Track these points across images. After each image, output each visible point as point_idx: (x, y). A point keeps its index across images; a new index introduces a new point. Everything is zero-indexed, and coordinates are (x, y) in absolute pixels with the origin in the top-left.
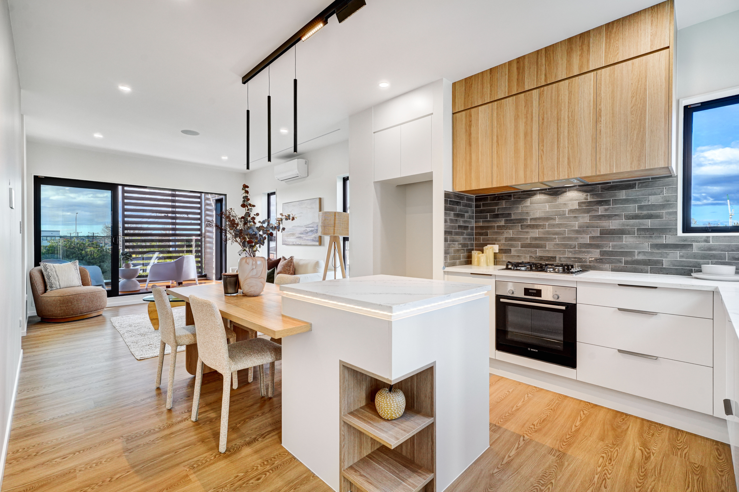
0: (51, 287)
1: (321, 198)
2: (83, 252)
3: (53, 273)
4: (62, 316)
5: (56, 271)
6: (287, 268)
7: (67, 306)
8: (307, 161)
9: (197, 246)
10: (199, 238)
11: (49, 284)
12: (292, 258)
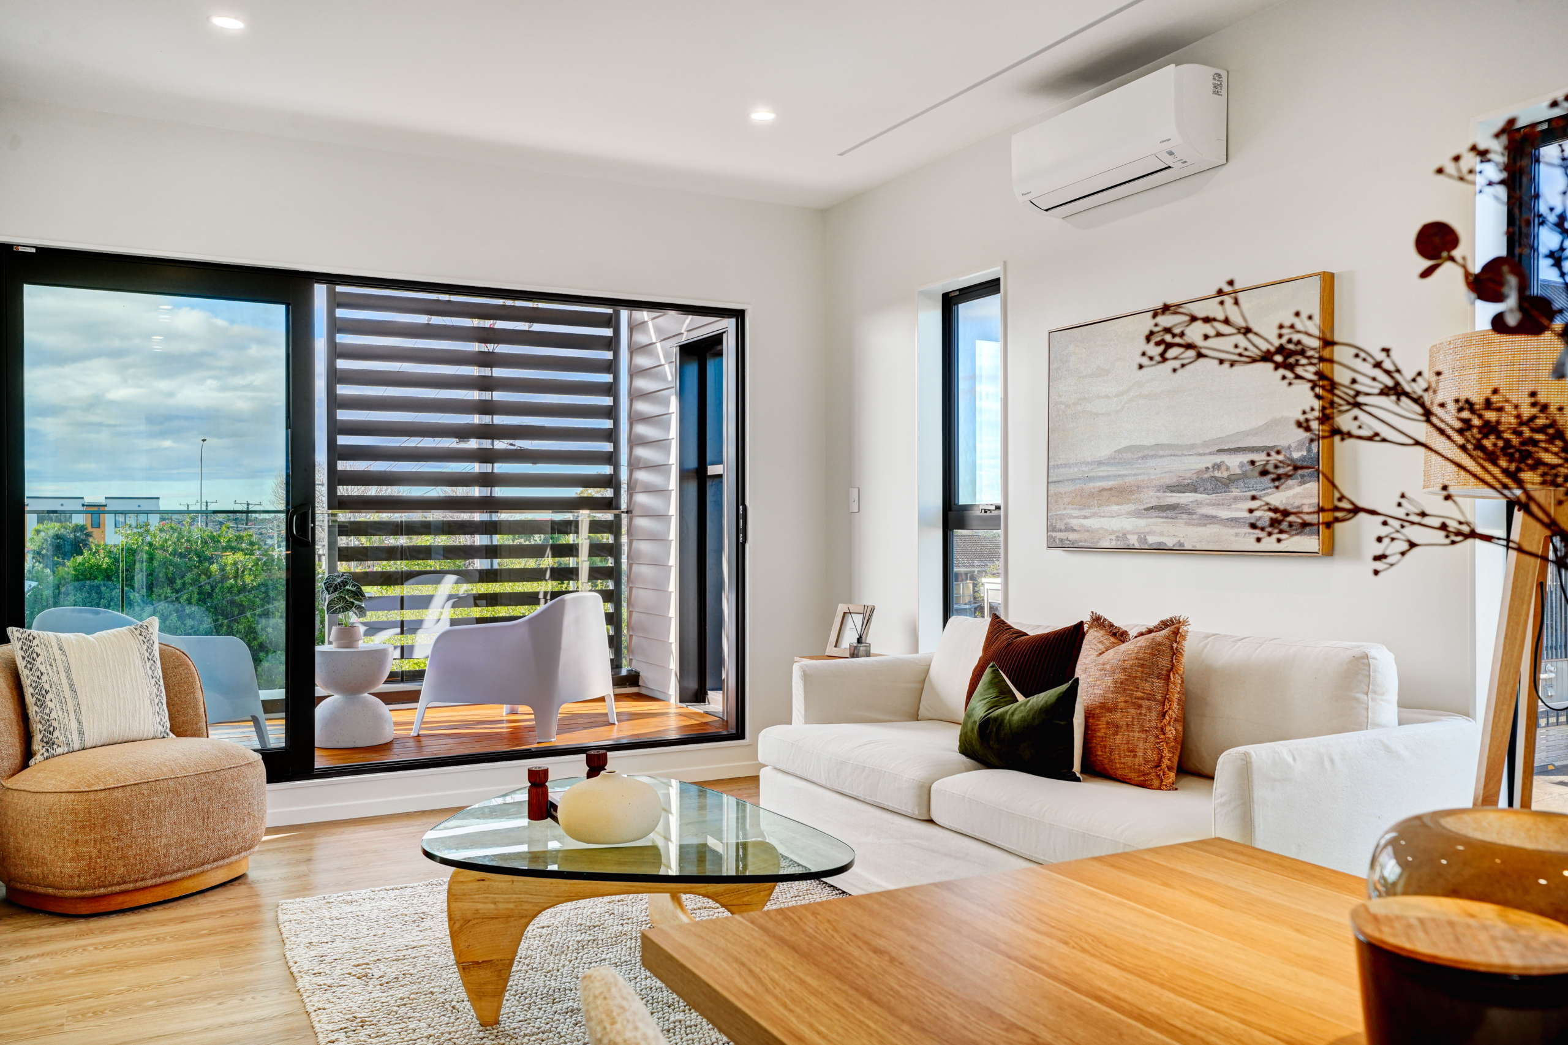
0: (49, 743)
1: (1332, 275)
2: (214, 567)
3: (55, 678)
4: (83, 889)
5: (68, 670)
6: (1148, 686)
7: (103, 839)
8: (1224, 74)
9: (596, 550)
10: (607, 516)
11: (40, 726)
12: (1174, 628)
